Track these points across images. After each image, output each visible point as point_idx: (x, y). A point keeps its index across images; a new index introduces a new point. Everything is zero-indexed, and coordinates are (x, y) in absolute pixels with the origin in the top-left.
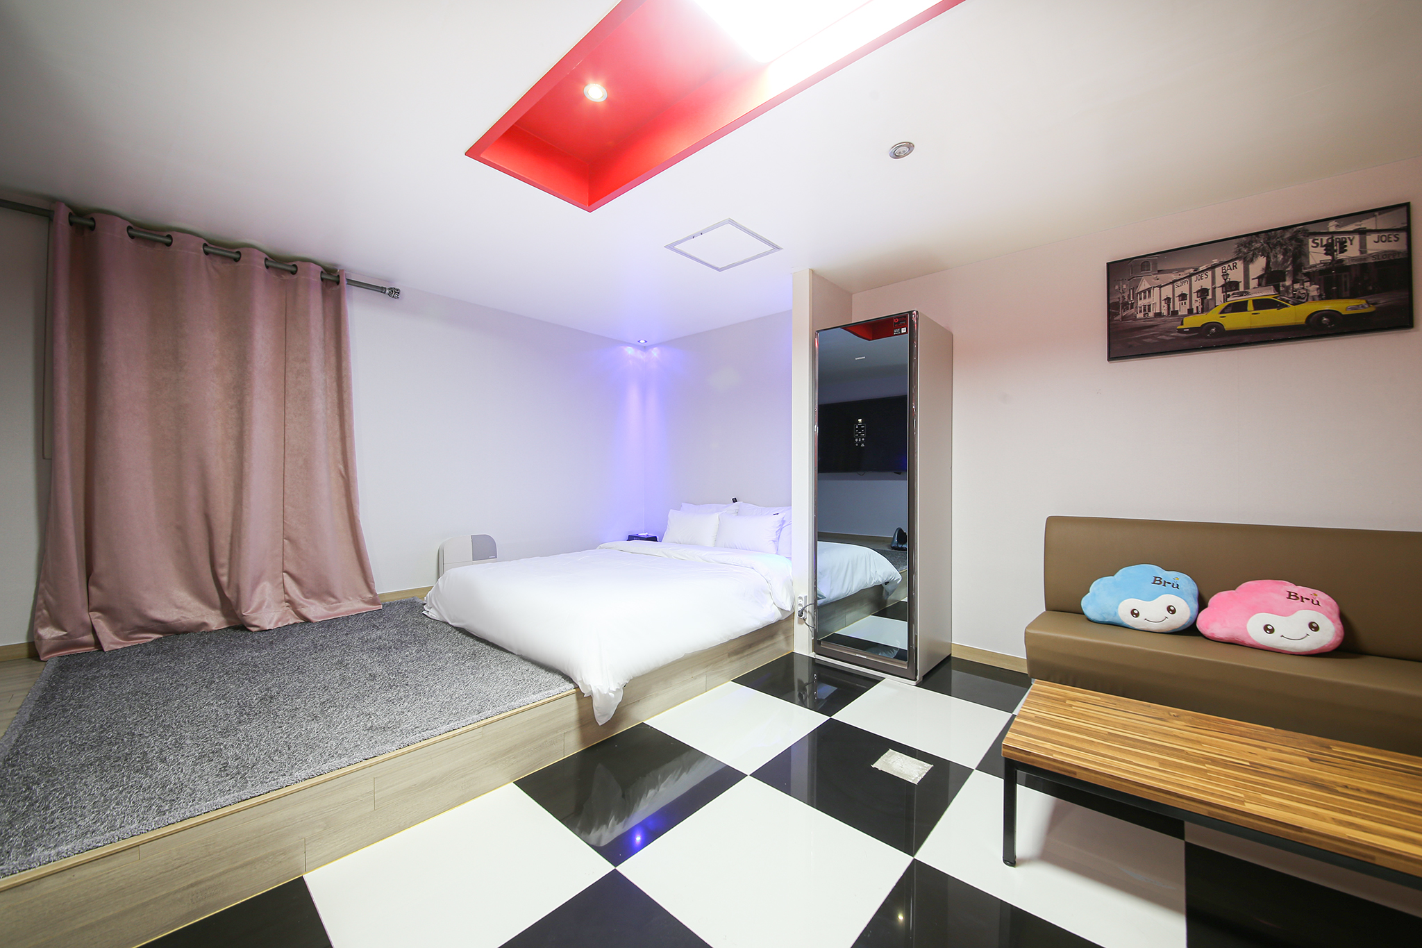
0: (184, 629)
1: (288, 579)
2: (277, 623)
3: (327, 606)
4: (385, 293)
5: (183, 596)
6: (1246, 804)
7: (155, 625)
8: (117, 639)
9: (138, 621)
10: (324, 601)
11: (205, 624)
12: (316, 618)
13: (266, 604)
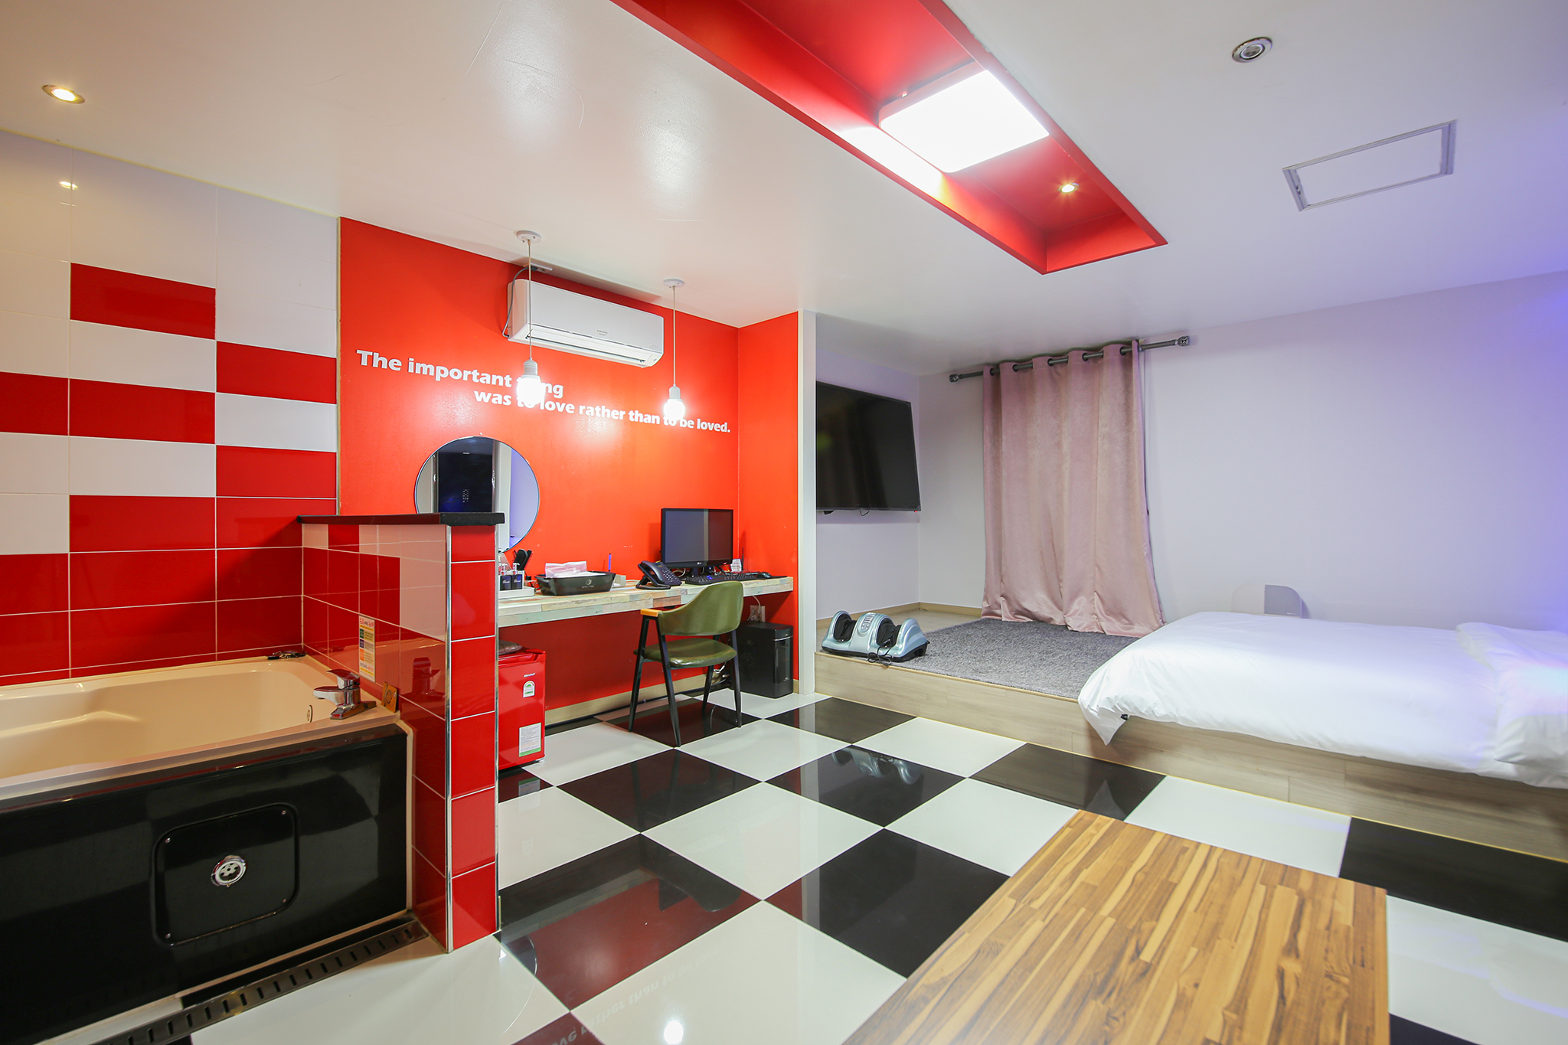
0: (1041, 619)
1: (1096, 597)
2: (1085, 628)
3: (1122, 626)
4: (1174, 345)
5: (1042, 596)
6: (1013, 901)
7: (1026, 612)
8: (1010, 616)
9: (1017, 607)
10: (1119, 620)
11: (1051, 619)
12: (1109, 632)
13: (1079, 612)
